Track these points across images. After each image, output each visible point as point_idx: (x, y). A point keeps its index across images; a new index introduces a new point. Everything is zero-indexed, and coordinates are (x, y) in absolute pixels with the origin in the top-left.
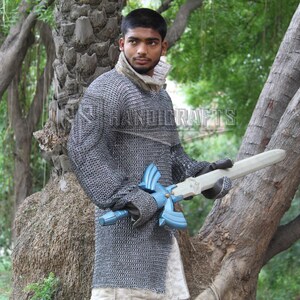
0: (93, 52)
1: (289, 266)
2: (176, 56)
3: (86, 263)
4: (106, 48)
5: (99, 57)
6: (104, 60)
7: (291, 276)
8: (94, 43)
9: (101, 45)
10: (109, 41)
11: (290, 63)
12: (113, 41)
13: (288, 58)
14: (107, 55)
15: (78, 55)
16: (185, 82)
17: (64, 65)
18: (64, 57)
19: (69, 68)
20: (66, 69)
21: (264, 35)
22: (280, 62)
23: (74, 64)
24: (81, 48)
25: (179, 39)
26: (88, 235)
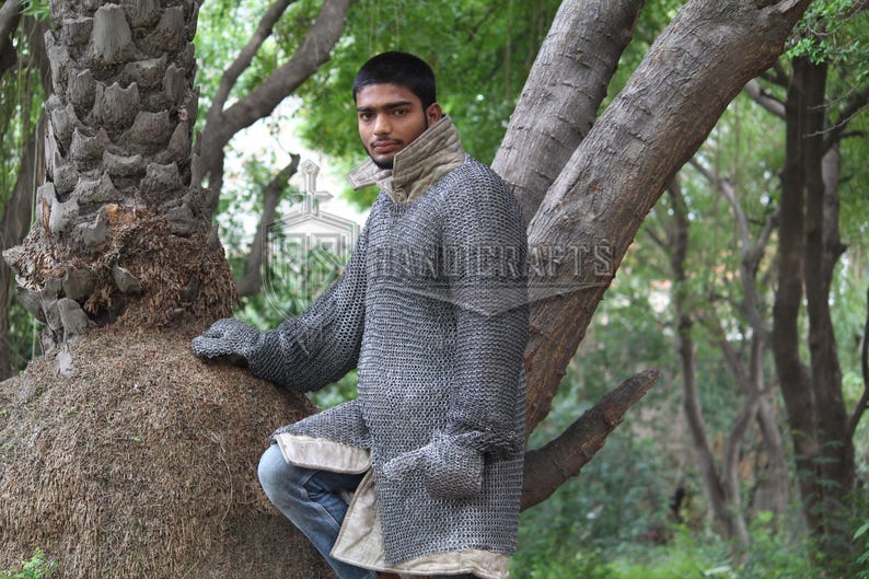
0: (131, 79)
1: (559, 543)
2: (323, 98)
3: (112, 527)
4: (160, 72)
5: (145, 91)
6: (154, 97)
7: (564, 563)
8: (134, 60)
9: (149, 65)
10: (164, 57)
11: (551, 108)
12: (172, 57)
13: (548, 97)
14: (160, 87)
15: (99, 86)
16: (341, 153)
17: (70, 107)
18: (69, 90)
19: (80, 113)
20: (72, 116)
21: (508, 54)
22: (530, 104)
23: (90, 105)
24: (106, 71)
25: (326, 60)
26: (116, 468)
